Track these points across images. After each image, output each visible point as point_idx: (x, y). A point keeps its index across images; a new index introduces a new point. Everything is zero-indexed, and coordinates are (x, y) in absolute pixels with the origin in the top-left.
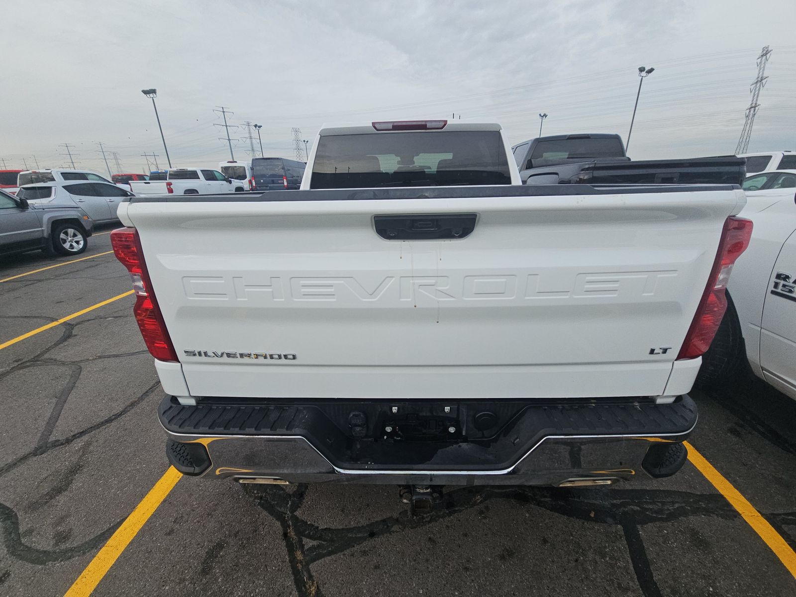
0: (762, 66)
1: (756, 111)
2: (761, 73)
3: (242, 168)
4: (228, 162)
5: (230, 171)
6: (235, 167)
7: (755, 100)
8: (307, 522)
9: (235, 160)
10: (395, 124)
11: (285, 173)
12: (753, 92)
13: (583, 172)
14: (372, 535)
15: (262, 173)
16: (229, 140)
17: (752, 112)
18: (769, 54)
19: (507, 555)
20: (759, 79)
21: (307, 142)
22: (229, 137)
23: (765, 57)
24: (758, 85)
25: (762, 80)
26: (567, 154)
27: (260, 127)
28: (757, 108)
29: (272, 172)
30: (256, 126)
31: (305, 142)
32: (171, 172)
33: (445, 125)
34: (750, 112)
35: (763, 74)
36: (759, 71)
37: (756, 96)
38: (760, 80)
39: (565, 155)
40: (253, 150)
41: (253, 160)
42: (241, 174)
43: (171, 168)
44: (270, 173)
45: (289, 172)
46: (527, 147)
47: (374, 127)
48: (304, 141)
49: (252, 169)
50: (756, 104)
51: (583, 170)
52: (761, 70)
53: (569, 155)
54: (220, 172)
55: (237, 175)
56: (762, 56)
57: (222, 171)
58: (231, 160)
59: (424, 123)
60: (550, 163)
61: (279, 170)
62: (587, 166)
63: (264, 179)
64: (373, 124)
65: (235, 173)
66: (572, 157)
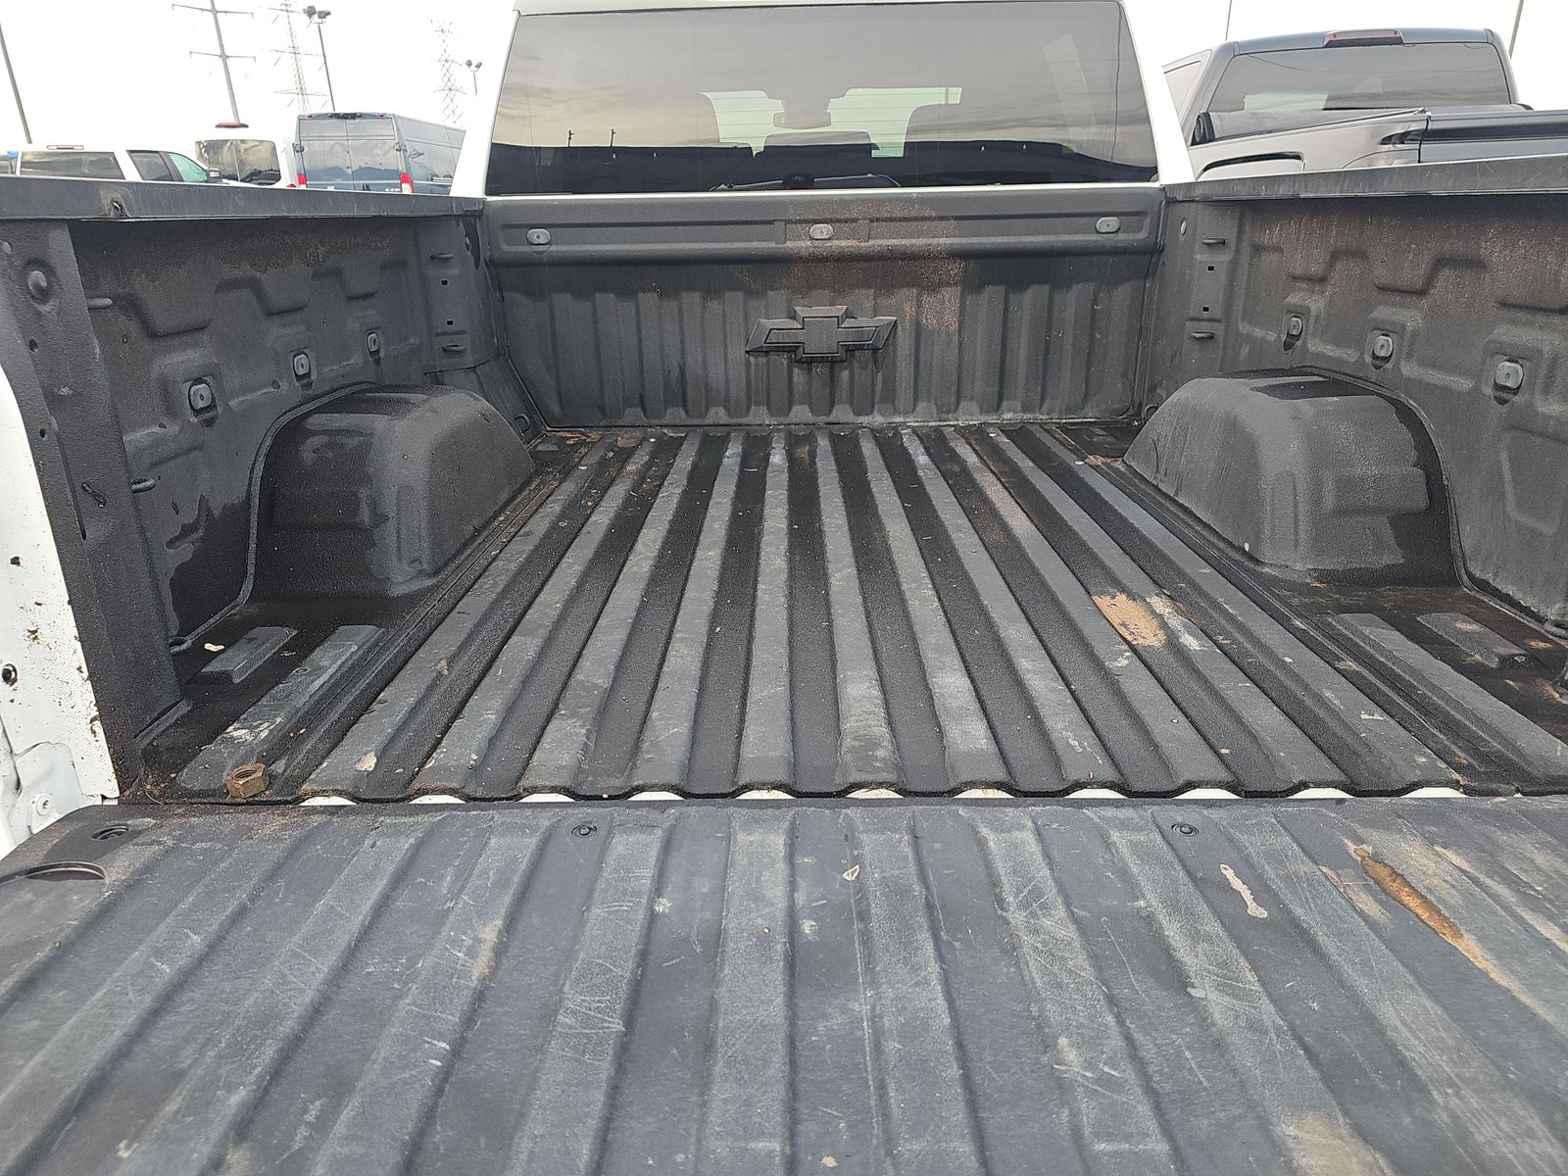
3: (268, 145)
4: (219, 126)
5: (226, 156)
6: (243, 141)
9: (243, 121)
11: (407, 165)
13: (1386, 147)
15: (330, 163)
16: (224, 57)
21: (479, 66)
22: (222, 46)
26: (1326, 96)
27: (324, 15)
29: (366, 159)
30: (310, 12)
31: (473, 67)
32: (27, 158)
39: (1320, 100)
40: (302, 91)
41: (300, 119)
42: (264, 167)
43: (30, 142)
44: (358, 162)
45: (419, 159)
46: (1198, 72)
48: (469, 64)
49: (299, 149)
51: (1386, 141)
53: (1328, 100)
54: (194, 156)
55: (248, 170)
57: (201, 156)
58: (232, 120)
60: (1270, 125)
61: (385, 154)
62: (1400, 129)
63: (338, 181)
65: (242, 163)
66: (1341, 105)
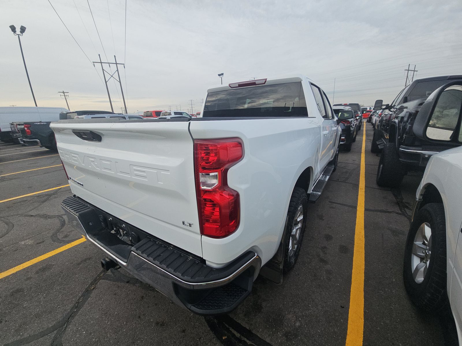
10: (240, 84)
19: (161, 324)
33: (265, 81)
47: (230, 86)
59: (254, 82)
64: (229, 84)
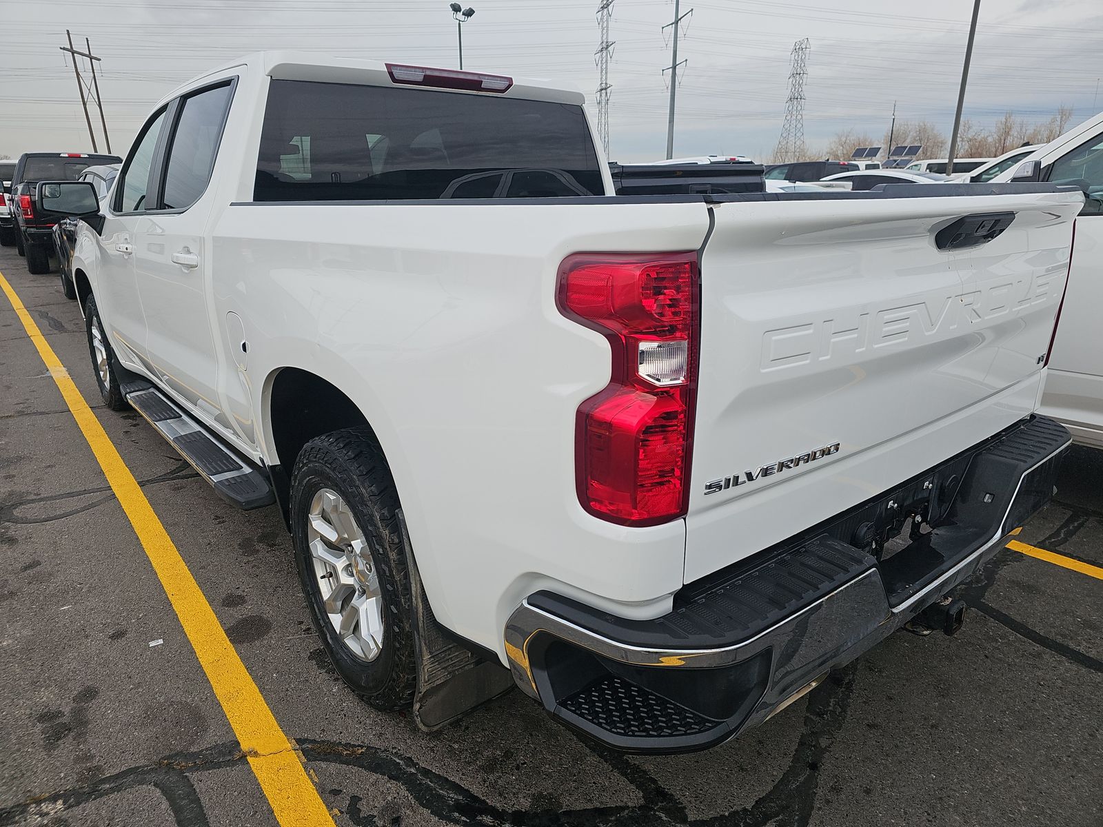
0: (605, 25)
1: (608, 95)
2: (605, 37)
7: (604, 78)
8: (724, 815)
10: (428, 73)
12: (599, 64)
14: (814, 767)
17: (604, 95)
18: (612, 5)
20: (604, 45)
23: (606, 10)
24: (604, 54)
25: (607, 47)
28: (608, 90)
33: (510, 86)
34: (601, 95)
35: (607, 38)
36: (602, 32)
37: (604, 72)
38: (605, 47)
47: (391, 74)
50: (606, 84)
52: (605, 31)
56: (603, 8)
59: (476, 78)
